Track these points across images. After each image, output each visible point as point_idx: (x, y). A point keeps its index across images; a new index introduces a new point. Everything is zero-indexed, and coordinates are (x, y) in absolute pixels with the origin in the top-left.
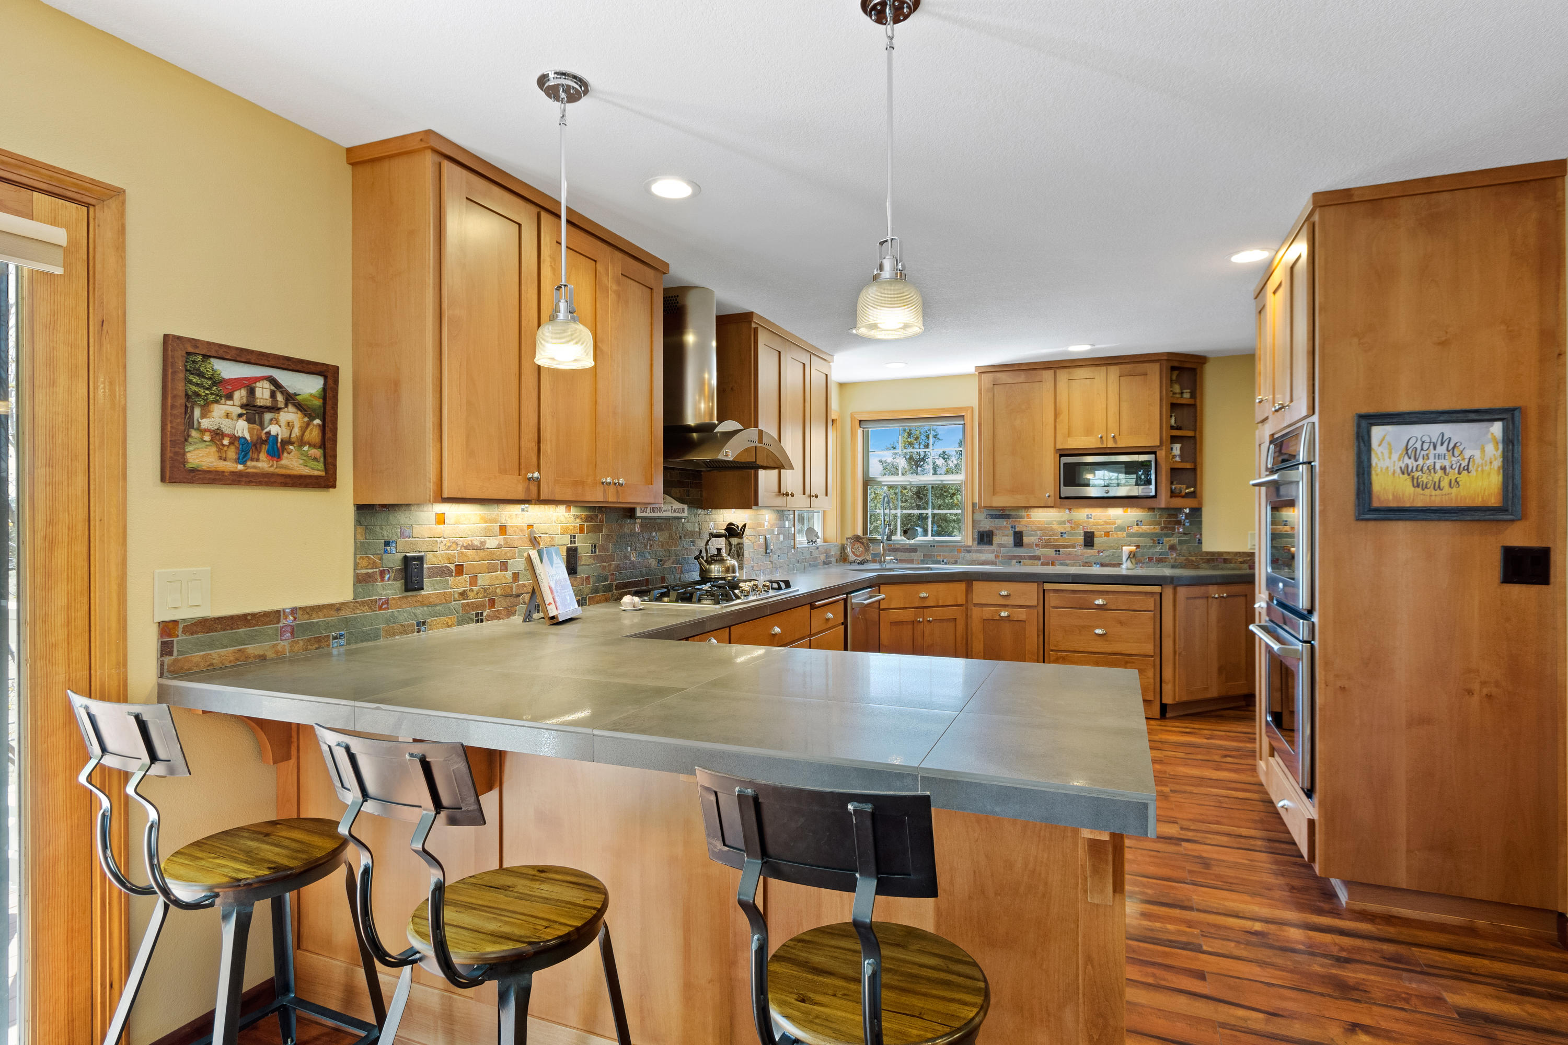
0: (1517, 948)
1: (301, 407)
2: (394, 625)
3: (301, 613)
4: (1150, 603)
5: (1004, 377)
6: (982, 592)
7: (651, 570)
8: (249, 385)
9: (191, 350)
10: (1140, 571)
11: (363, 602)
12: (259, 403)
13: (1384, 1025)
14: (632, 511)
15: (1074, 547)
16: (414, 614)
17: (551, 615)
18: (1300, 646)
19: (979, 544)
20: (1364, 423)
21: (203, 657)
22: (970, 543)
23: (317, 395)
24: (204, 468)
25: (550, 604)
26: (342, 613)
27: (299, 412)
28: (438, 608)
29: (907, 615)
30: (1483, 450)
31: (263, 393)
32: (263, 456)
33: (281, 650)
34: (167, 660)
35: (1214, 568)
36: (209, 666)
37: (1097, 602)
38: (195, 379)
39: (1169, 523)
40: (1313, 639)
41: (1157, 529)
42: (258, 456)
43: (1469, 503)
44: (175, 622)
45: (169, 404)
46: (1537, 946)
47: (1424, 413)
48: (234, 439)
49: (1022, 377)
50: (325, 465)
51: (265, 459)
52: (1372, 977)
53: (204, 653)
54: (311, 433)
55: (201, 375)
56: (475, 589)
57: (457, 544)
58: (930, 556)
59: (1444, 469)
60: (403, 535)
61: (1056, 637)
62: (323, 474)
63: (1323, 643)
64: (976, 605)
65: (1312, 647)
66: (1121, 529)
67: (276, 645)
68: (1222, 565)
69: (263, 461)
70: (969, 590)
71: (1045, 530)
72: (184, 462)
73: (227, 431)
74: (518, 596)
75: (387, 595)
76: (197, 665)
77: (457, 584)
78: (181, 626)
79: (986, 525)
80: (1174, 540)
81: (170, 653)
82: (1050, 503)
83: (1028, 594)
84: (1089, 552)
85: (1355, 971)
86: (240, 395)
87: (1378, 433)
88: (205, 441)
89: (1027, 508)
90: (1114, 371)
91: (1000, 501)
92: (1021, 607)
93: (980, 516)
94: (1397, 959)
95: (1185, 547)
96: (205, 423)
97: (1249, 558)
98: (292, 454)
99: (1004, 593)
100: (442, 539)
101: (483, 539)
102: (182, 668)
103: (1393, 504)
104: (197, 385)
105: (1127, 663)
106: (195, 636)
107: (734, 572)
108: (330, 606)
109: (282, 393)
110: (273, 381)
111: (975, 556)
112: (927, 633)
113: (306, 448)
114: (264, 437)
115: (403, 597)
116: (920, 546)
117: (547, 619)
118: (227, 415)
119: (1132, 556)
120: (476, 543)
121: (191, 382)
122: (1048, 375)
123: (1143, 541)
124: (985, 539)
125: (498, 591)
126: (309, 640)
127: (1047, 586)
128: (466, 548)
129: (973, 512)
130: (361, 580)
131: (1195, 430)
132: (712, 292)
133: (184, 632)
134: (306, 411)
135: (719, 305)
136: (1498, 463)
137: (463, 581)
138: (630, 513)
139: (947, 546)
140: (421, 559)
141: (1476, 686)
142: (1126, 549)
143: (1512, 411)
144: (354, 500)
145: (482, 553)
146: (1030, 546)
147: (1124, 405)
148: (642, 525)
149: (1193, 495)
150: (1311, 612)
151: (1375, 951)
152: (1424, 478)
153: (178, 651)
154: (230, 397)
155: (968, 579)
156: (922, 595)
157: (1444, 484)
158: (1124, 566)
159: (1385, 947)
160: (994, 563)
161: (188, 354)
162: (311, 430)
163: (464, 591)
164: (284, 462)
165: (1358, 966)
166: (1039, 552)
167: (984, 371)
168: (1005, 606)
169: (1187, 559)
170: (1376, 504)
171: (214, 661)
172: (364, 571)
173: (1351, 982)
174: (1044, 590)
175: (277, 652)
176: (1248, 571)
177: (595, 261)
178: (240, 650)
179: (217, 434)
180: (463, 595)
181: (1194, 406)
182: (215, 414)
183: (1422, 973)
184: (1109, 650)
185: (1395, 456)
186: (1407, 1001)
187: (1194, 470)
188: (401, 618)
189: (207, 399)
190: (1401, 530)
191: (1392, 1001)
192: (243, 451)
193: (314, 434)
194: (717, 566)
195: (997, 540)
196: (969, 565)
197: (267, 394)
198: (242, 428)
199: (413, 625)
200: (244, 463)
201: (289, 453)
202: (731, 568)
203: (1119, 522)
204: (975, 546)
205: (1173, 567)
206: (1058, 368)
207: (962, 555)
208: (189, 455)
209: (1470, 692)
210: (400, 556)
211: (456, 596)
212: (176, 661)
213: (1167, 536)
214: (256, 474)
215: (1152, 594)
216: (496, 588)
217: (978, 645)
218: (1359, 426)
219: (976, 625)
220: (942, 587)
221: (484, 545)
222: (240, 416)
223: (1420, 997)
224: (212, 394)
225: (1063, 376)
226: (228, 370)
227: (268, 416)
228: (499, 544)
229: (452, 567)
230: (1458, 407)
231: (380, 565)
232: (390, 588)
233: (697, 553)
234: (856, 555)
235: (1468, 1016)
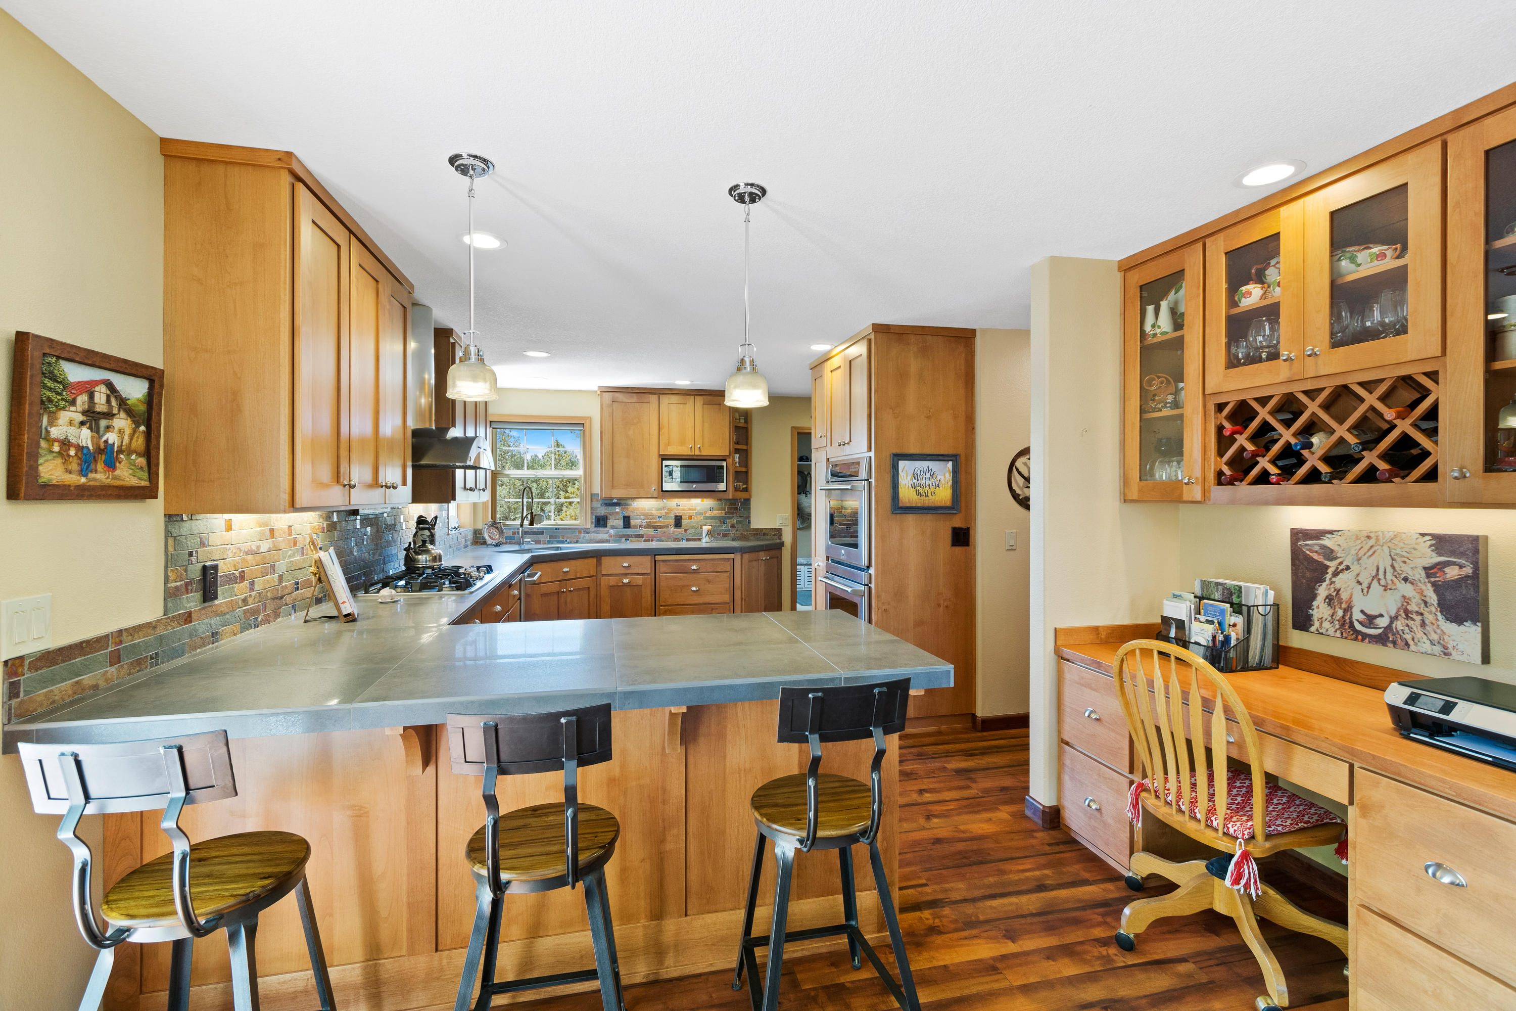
0: (960, 736)
1: (130, 413)
2: (196, 638)
3: (126, 634)
4: (728, 566)
5: (621, 397)
6: (609, 565)
7: (366, 563)
8: (88, 388)
9: (47, 351)
10: (715, 544)
11: (173, 617)
12: (99, 409)
13: (931, 786)
14: (358, 510)
15: (667, 527)
16: (210, 625)
17: (345, 613)
18: (863, 588)
19: (595, 526)
20: (896, 459)
21: (46, 695)
22: (589, 526)
23: (143, 400)
24: (54, 482)
25: (344, 602)
26: (158, 631)
27: (129, 418)
28: (227, 616)
29: (554, 587)
30: (945, 477)
31: (100, 396)
32: (100, 466)
33: (110, 677)
34: (14, 702)
35: (758, 540)
36: (51, 704)
37: (692, 568)
38: (50, 384)
39: (731, 509)
40: (870, 583)
41: (723, 513)
42: (96, 467)
43: (939, 504)
44: (21, 658)
45: (27, 411)
46: (966, 733)
47: (921, 455)
48: (80, 448)
49: (634, 398)
50: (149, 475)
51: (102, 470)
52: (915, 766)
53: (47, 690)
54: (137, 441)
55: (54, 379)
56: (253, 594)
57: (241, 550)
58: (555, 537)
59: (929, 485)
60: (203, 545)
61: (665, 596)
62: (147, 484)
63: (876, 585)
64: (603, 575)
65: (870, 588)
66: (701, 514)
67: (106, 672)
68: (762, 537)
69: (101, 473)
70: (599, 564)
71: (647, 515)
72: (37, 475)
73: (74, 441)
74: (282, 597)
75: (190, 608)
76: (41, 705)
77: (241, 589)
78: (27, 662)
79: (602, 511)
80: (734, 521)
81: (17, 695)
82: (655, 495)
83: (644, 565)
84: (678, 530)
85: (907, 766)
86: (82, 400)
87: (902, 464)
88: (53, 452)
89: (634, 498)
90: (699, 400)
91: (617, 493)
92: (638, 574)
93: (597, 505)
94: (920, 754)
95: (740, 525)
96: (55, 432)
97: (778, 532)
98: (123, 463)
99: (626, 565)
100: (229, 546)
101: (258, 543)
102: (27, 710)
103: (908, 505)
104: (50, 389)
105: (713, 609)
106: (39, 672)
107: (440, 560)
108: (149, 624)
109: (116, 397)
110: (110, 386)
111: (593, 536)
112: (568, 600)
113: (133, 457)
114: (102, 446)
115: (203, 608)
116: (546, 529)
117: (342, 617)
118: (71, 423)
119: (709, 533)
120: (254, 548)
121: (45, 386)
122: (654, 398)
123: (713, 522)
124: (602, 522)
125: (269, 594)
126: (132, 664)
127: (658, 558)
128: (247, 553)
129: (592, 501)
130: (171, 595)
131: (747, 445)
132: (431, 309)
133: (30, 669)
134: (135, 417)
135: (435, 322)
136: (950, 483)
137: (244, 587)
138: (355, 512)
139: (569, 529)
140: (215, 567)
141: (942, 602)
142: (706, 528)
143: (955, 456)
144: (165, 510)
145: (258, 557)
146: (635, 527)
147: (706, 425)
148: (361, 520)
149: (746, 490)
150: (868, 567)
151: (909, 753)
152: (921, 491)
153: (25, 691)
154: (73, 403)
155: (598, 555)
156: (565, 570)
157: (929, 494)
158: (704, 540)
159: (912, 750)
160: (608, 541)
161: (45, 355)
162: (138, 437)
163: (246, 597)
164: (117, 473)
165: (907, 762)
166: (642, 532)
167: (605, 390)
168: (626, 575)
169: (742, 534)
170: (901, 505)
171: (56, 698)
172: (174, 585)
173: (909, 771)
174: (655, 561)
175: (107, 680)
176: (778, 541)
177: (377, 281)
178: (77, 682)
179: (65, 444)
180: (245, 601)
181: (747, 429)
182: (60, 422)
183: (932, 758)
184: (701, 602)
185: (909, 478)
186: (933, 772)
187: (747, 472)
188: (201, 630)
189: (58, 405)
190: (911, 519)
191: (930, 774)
192: (86, 462)
193: (139, 442)
194: (424, 556)
195: (610, 523)
196: (589, 543)
197: (103, 399)
198: (85, 437)
199: (208, 636)
200: (86, 476)
201: (120, 463)
202: (438, 557)
203: (698, 508)
204: (593, 529)
205: (733, 540)
206: (663, 394)
207: (582, 535)
208: (40, 468)
209: (939, 605)
210: (200, 566)
211: (240, 602)
212: (22, 702)
213: (729, 518)
214: (96, 486)
215: (729, 559)
216: (267, 592)
217: (606, 607)
218: (893, 460)
219: (604, 591)
220: (579, 563)
221: (259, 550)
222: (82, 423)
223: (939, 769)
224: (63, 399)
225: (665, 399)
226: (75, 373)
227: (103, 423)
228: (269, 548)
229: (237, 573)
230: (935, 453)
231: (185, 577)
232: (192, 601)
233: (407, 545)
234: (492, 539)
235: (959, 772)
